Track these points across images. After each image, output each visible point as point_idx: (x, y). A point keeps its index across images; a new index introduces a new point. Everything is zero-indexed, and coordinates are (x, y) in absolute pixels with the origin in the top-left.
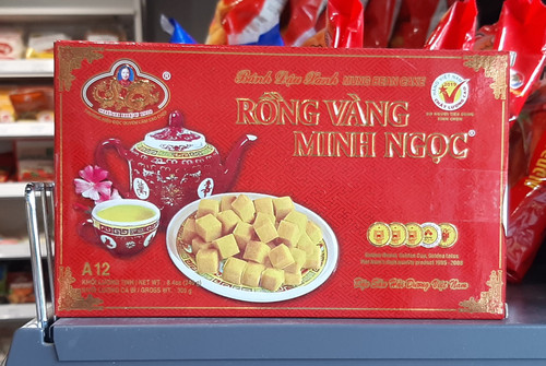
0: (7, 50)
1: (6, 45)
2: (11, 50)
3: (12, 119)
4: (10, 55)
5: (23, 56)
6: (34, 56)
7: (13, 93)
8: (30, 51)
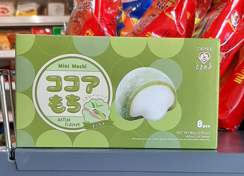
0: (6, 11)
1: (6, 9)
2: (8, 11)
3: (9, 48)
4: (8, 14)
5: (14, 15)
6: (20, 15)
7: (9, 34)
8: (18, 12)
